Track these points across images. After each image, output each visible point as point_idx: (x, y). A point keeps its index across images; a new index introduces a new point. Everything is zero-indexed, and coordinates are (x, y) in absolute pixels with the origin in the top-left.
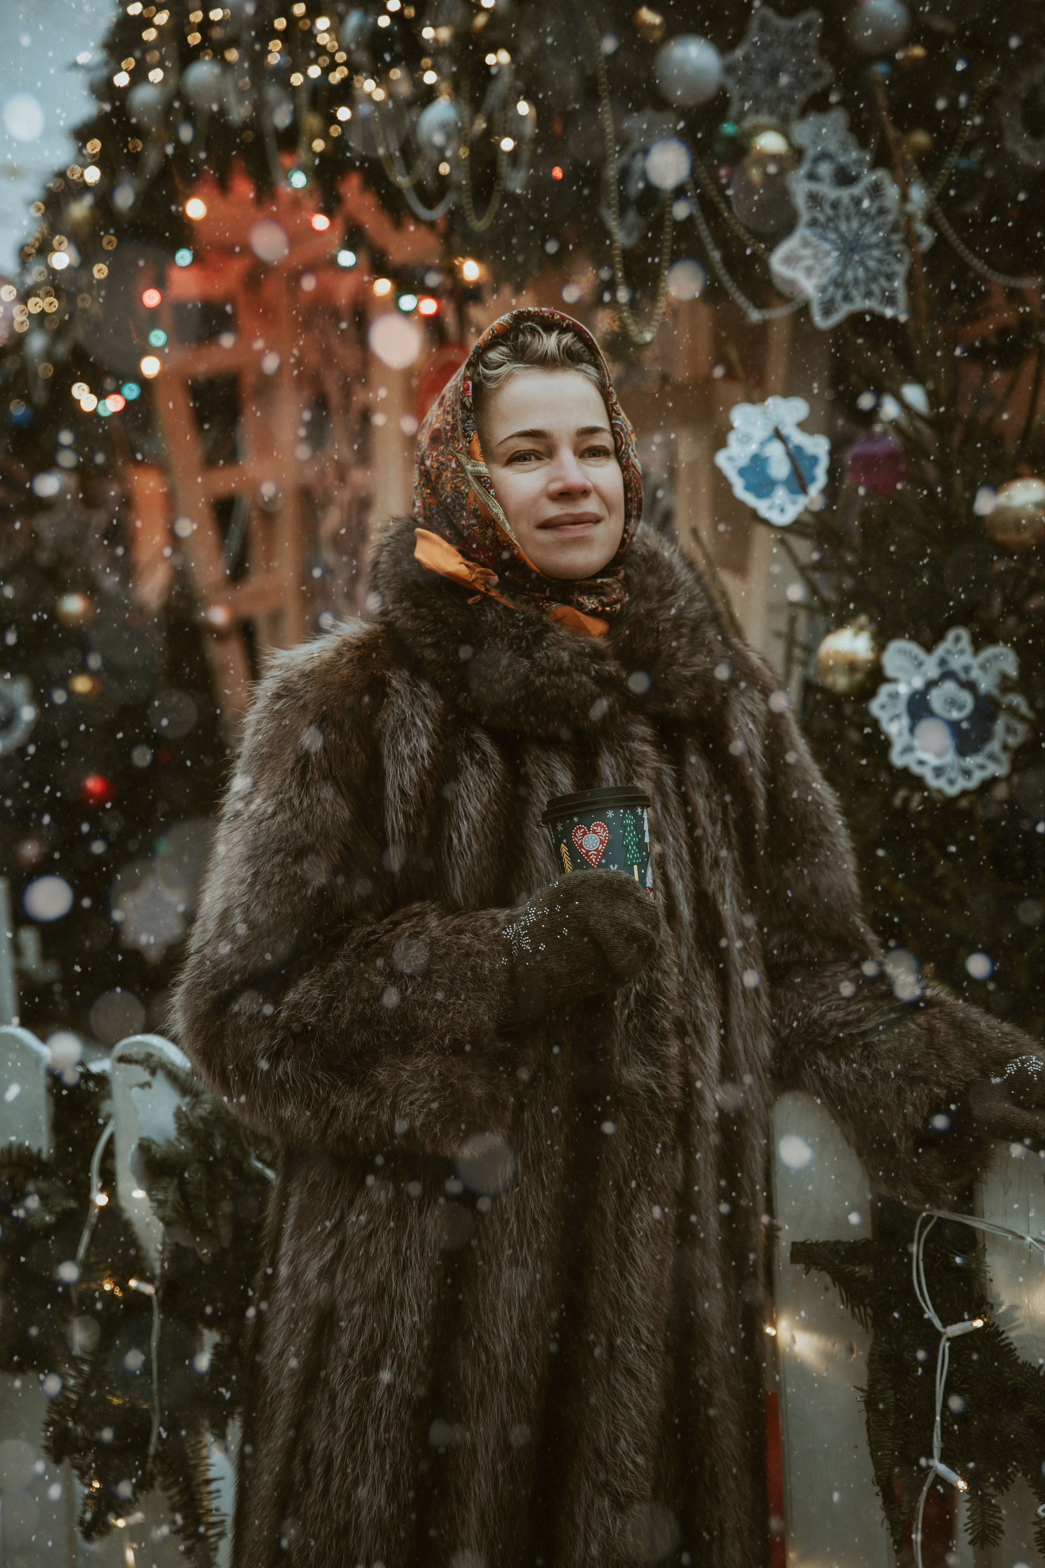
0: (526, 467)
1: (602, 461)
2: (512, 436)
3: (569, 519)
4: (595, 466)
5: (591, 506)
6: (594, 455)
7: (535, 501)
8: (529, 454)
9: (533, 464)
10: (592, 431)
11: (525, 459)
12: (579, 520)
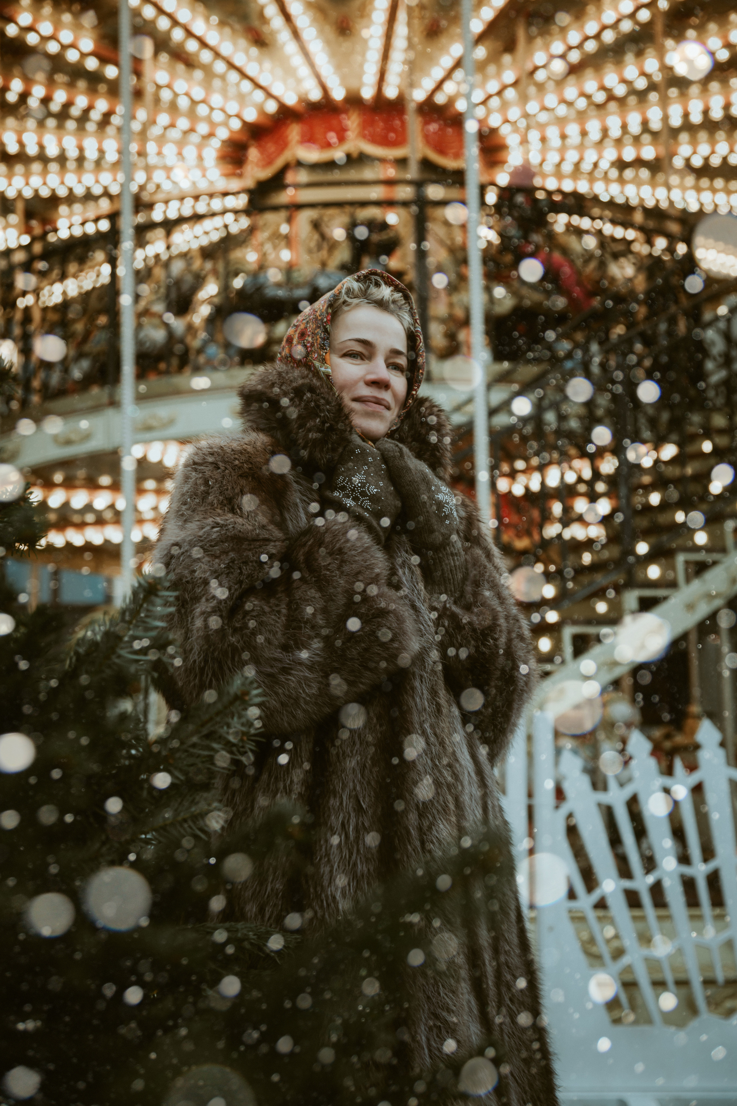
0: (354, 362)
1: (399, 374)
2: (350, 340)
3: (374, 400)
4: (395, 376)
5: (387, 396)
6: (395, 369)
7: (356, 383)
8: (358, 354)
9: (359, 361)
10: (397, 353)
11: (354, 357)
12: (378, 402)
